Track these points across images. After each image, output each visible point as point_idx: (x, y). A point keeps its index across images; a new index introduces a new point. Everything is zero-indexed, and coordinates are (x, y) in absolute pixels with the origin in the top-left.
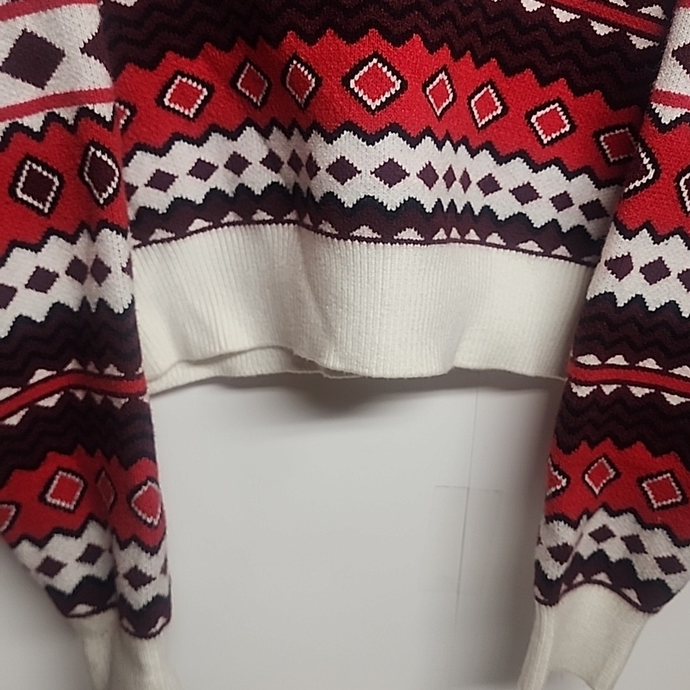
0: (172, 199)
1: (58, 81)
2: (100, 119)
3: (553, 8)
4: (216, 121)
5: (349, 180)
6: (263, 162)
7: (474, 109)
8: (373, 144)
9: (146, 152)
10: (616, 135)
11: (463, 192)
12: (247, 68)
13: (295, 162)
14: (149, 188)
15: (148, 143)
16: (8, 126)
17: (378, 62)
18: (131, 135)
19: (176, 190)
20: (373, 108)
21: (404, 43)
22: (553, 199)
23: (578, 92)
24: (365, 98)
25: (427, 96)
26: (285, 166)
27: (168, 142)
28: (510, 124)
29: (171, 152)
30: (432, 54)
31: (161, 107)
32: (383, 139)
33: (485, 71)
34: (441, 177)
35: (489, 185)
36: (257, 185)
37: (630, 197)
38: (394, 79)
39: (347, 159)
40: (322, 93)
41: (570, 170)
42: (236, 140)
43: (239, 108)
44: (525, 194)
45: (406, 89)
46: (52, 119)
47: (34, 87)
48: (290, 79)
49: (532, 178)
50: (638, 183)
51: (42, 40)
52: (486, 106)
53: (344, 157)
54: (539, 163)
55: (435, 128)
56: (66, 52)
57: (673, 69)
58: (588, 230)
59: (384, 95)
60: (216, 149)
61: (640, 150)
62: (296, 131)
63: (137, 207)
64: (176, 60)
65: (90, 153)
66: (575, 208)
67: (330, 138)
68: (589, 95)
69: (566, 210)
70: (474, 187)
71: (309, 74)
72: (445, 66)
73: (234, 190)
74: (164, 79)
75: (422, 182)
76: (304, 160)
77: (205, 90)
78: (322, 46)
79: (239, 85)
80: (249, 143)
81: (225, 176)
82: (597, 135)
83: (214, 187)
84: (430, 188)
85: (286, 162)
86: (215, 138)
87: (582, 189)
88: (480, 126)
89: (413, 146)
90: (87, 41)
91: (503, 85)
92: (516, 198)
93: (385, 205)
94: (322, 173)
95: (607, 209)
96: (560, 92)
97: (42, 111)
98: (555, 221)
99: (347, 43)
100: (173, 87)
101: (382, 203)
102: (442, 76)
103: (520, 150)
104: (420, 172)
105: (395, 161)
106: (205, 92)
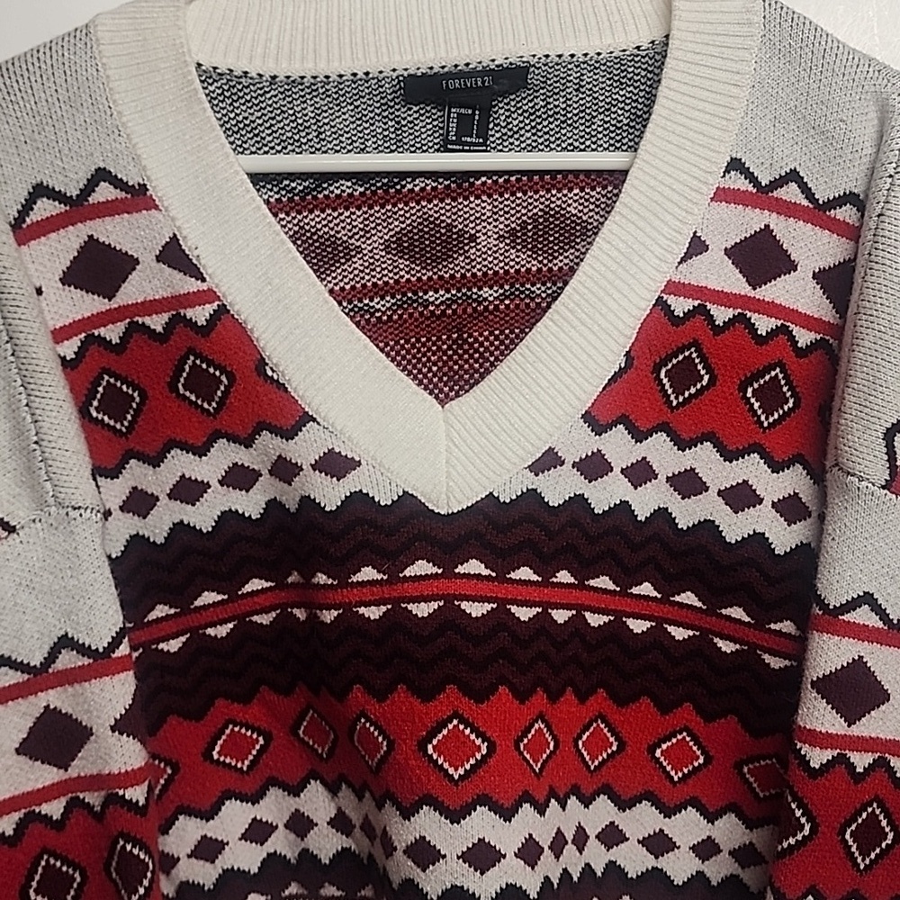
0: (221, 871)
1: (84, 762)
2: (132, 805)
3: (665, 626)
4: (274, 774)
5: (431, 867)
6: (332, 823)
7: (583, 751)
8: (458, 823)
9: (190, 816)
10: (761, 766)
11: (578, 854)
12: (310, 715)
13: (367, 827)
14: (193, 860)
15: (193, 805)
16: (22, 816)
17: (459, 722)
18: (172, 797)
19: (227, 860)
20: (456, 777)
21: (488, 699)
22: (693, 848)
23: (709, 717)
24: (446, 766)
25: (521, 753)
26: (357, 830)
27: (216, 802)
28: (629, 761)
29: (220, 814)
30: (524, 704)
31: (208, 762)
32: (470, 814)
33: (592, 705)
34: (546, 848)
35: (612, 836)
36: (324, 851)
37: (785, 857)
38: (478, 742)
39: (428, 839)
40: (395, 759)
41: (711, 810)
42: (299, 796)
43: (301, 757)
44: (659, 844)
45: (495, 752)
46: (74, 805)
47: (55, 769)
48: (358, 737)
49: (664, 824)
50: (792, 841)
51: (68, 716)
52: (597, 744)
53: (424, 837)
54: (672, 806)
55: (534, 790)
56: (94, 731)
57: (815, 703)
58: (744, 881)
59: (468, 761)
60: (274, 807)
61: (790, 799)
62: (367, 795)
63: (177, 882)
64: (227, 707)
65: (119, 847)
66: (725, 854)
67: (407, 813)
68: (723, 720)
69: (714, 858)
70: (593, 843)
71: (379, 735)
72: (541, 712)
73: (296, 855)
74: (213, 729)
75: (522, 862)
76: (379, 832)
77: (261, 739)
78: (393, 703)
79: (301, 732)
80: (315, 799)
81: (286, 838)
82: (738, 766)
83: (272, 851)
84: (533, 868)
85: (358, 826)
86: (274, 794)
87: (729, 830)
88: (592, 768)
89: (508, 819)
90: (118, 717)
91: (615, 718)
92: (647, 850)
93: (477, 896)
94: (399, 854)
95: (764, 854)
96: (687, 720)
97: (64, 795)
98: (700, 874)
99: (422, 702)
100: (224, 737)
101: (474, 894)
102: (539, 725)
103: (646, 792)
104: (519, 849)
105: (487, 841)
106: (261, 741)
